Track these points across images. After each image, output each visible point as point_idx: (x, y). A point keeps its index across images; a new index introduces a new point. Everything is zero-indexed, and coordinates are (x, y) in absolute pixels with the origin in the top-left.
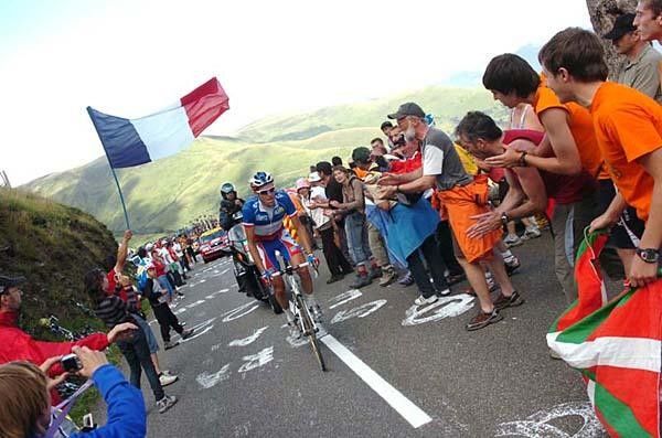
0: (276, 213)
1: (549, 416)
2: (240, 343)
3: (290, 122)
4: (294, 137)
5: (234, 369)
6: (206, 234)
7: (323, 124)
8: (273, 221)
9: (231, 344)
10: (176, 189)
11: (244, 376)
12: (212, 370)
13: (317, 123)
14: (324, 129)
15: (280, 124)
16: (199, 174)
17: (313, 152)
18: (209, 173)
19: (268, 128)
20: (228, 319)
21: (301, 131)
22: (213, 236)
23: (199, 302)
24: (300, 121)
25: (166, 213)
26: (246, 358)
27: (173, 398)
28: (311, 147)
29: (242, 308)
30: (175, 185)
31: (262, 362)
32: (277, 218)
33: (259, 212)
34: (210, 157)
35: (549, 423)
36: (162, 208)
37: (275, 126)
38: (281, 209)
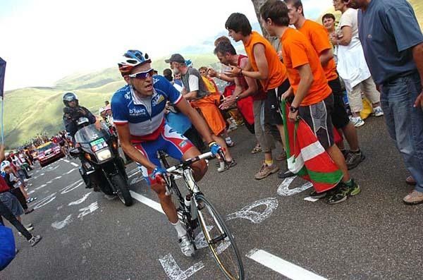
0: (156, 103)
1: (251, 208)
2: (76, 203)
3: (88, 76)
4: (91, 86)
5: (75, 217)
6: (41, 147)
7: (108, 77)
8: (154, 115)
9: (70, 204)
10: (15, 121)
11: (82, 219)
12: (60, 219)
13: (105, 77)
14: (110, 80)
15: (81, 78)
16: (30, 111)
17: (104, 94)
18: (37, 111)
19: (74, 81)
20: (64, 192)
21: (95, 82)
22: (46, 148)
23: (43, 186)
24: (94, 76)
25: (9, 137)
26: (82, 210)
27: (39, 237)
28: (102, 91)
29: (73, 185)
30: (14, 119)
31: (92, 210)
32: (157, 110)
33: (133, 106)
34: (37, 100)
35: (251, 210)
36: (6, 134)
37: (78, 79)
38: (160, 98)
